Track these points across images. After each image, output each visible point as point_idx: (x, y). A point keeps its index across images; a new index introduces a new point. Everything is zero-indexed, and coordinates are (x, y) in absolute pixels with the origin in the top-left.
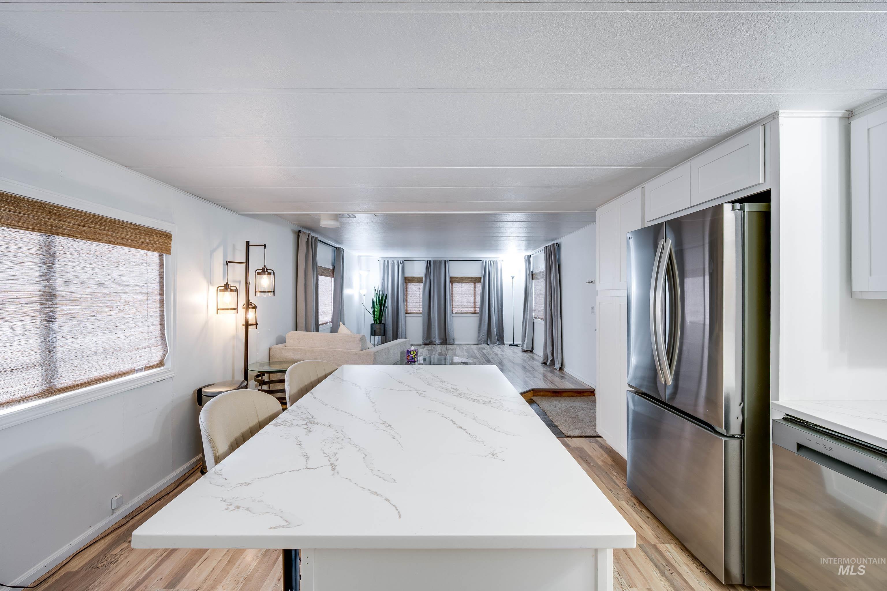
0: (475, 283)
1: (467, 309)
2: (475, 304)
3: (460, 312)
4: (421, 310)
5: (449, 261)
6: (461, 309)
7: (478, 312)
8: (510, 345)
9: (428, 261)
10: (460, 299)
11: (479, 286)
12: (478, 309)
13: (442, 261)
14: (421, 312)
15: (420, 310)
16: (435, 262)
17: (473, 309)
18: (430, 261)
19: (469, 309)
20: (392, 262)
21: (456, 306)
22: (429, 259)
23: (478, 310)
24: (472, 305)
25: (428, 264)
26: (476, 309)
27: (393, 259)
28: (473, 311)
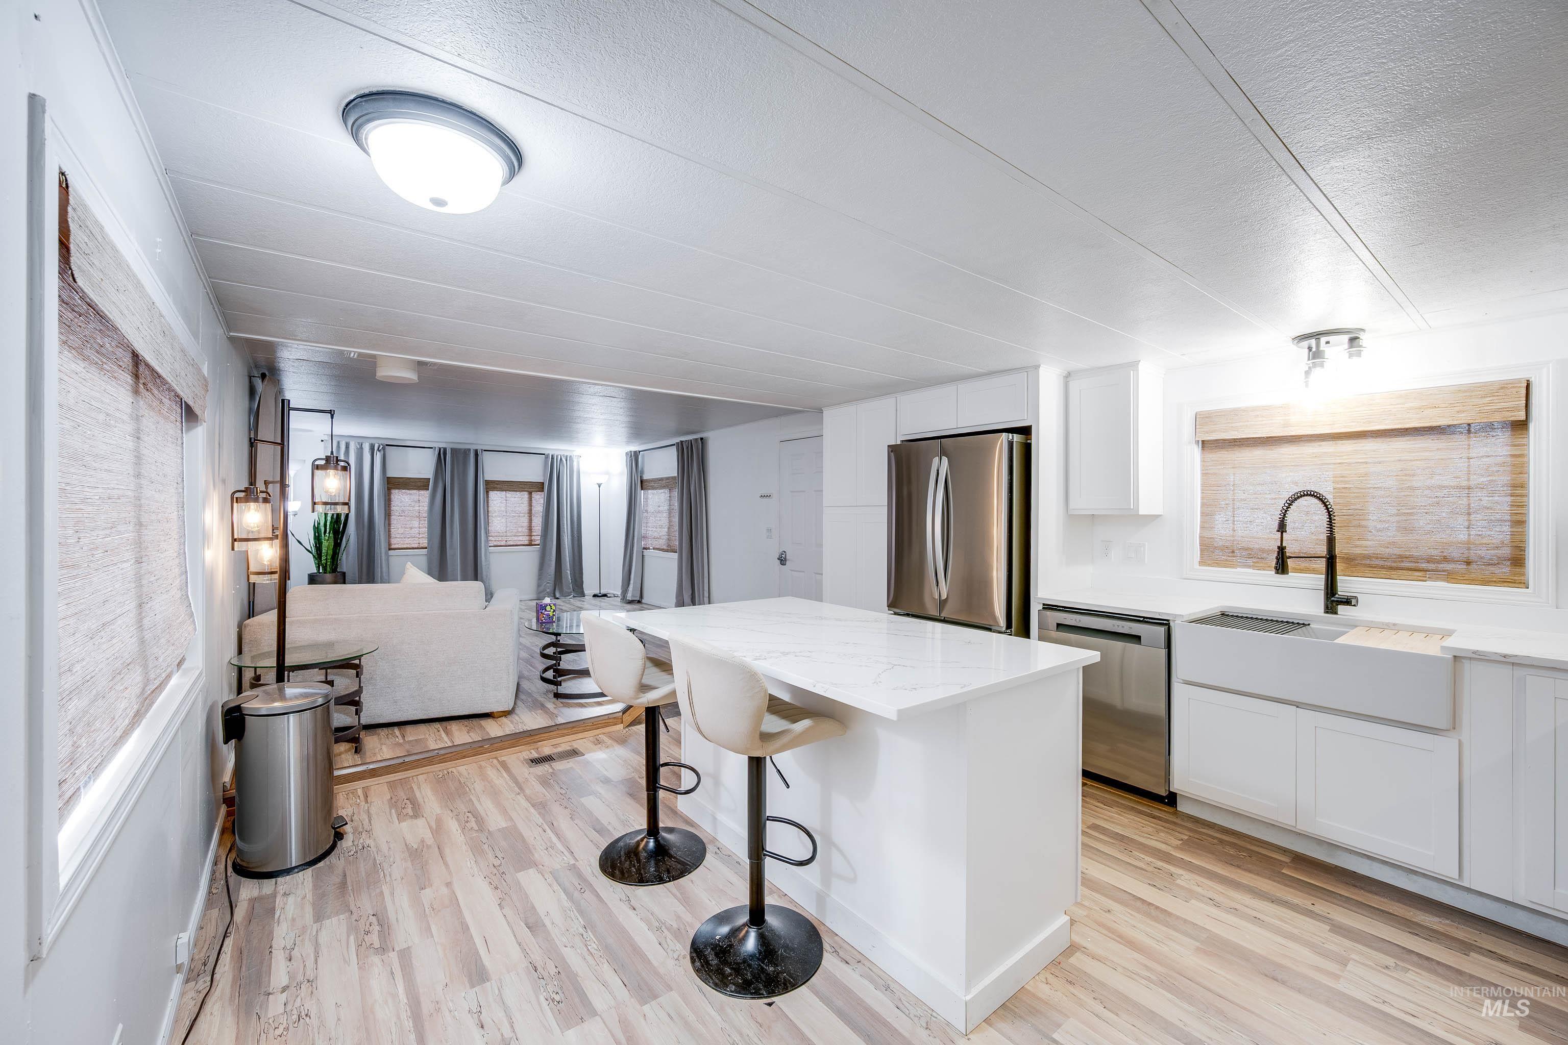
0: (530, 493)
1: (516, 538)
2: (530, 529)
3: (503, 544)
4: (424, 542)
5: (485, 450)
6: (505, 538)
7: (538, 542)
8: (595, 596)
9: (442, 450)
10: (502, 520)
11: (539, 499)
12: (539, 538)
13: (469, 450)
14: (426, 545)
15: (421, 542)
16: (454, 451)
17: (527, 538)
18: (445, 449)
19: (521, 538)
20: (358, 447)
21: (496, 534)
22: (442, 445)
23: (537, 539)
24: (526, 531)
25: (441, 456)
26: (533, 538)
27: (360, 441)
28: (527, 542)
